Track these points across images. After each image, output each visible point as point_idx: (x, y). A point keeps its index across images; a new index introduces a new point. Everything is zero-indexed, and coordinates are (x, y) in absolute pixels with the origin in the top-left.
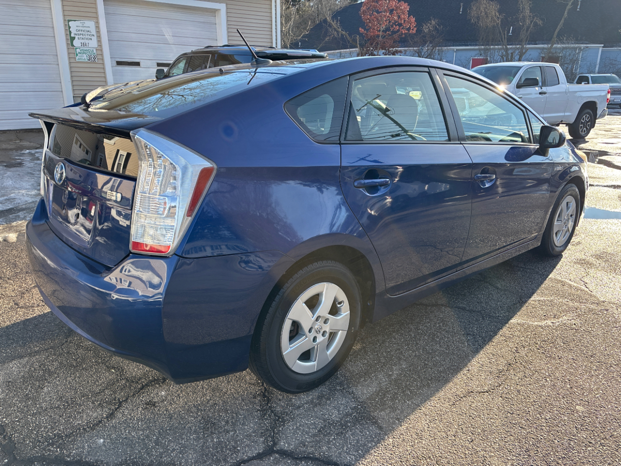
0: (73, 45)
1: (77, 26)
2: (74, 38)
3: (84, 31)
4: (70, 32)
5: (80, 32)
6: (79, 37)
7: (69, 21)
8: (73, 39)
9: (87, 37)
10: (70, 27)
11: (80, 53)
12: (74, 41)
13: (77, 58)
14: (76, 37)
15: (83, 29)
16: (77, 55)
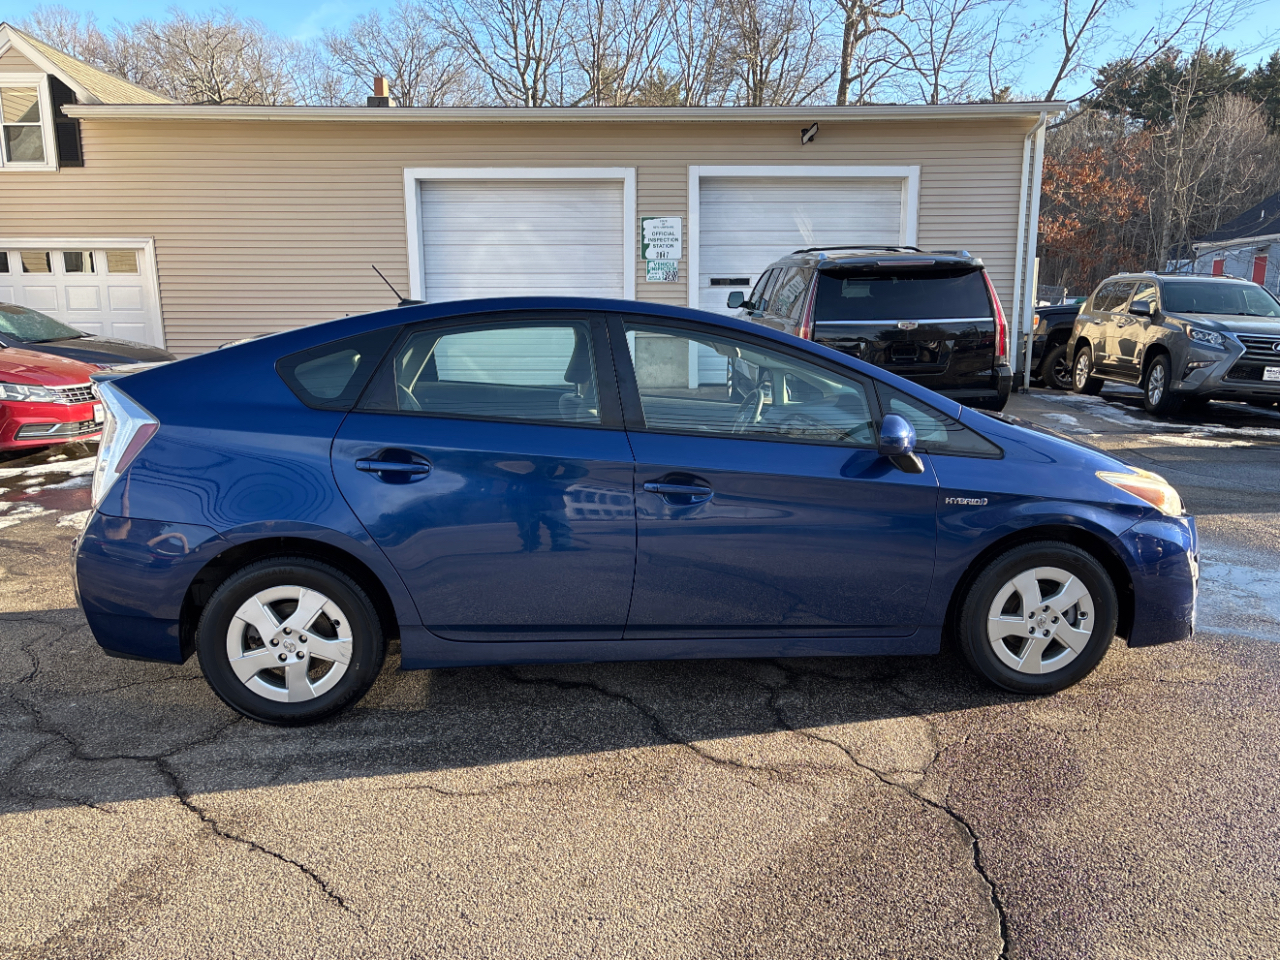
0: (644, 257)
1: (655, 227)
2: (648, 246)
3: (663, 234)
4: (643, 237)
5: (658, 236)
6: (656, 243)
7: (644, 219)
8: (646, 247)
9: (667, 243)
10: (643, 229)
11: (653, 269)
12: (648, 250)
13: (648, 277)
14: (652, 244)
15: (663, 230)
16: (649, 272)
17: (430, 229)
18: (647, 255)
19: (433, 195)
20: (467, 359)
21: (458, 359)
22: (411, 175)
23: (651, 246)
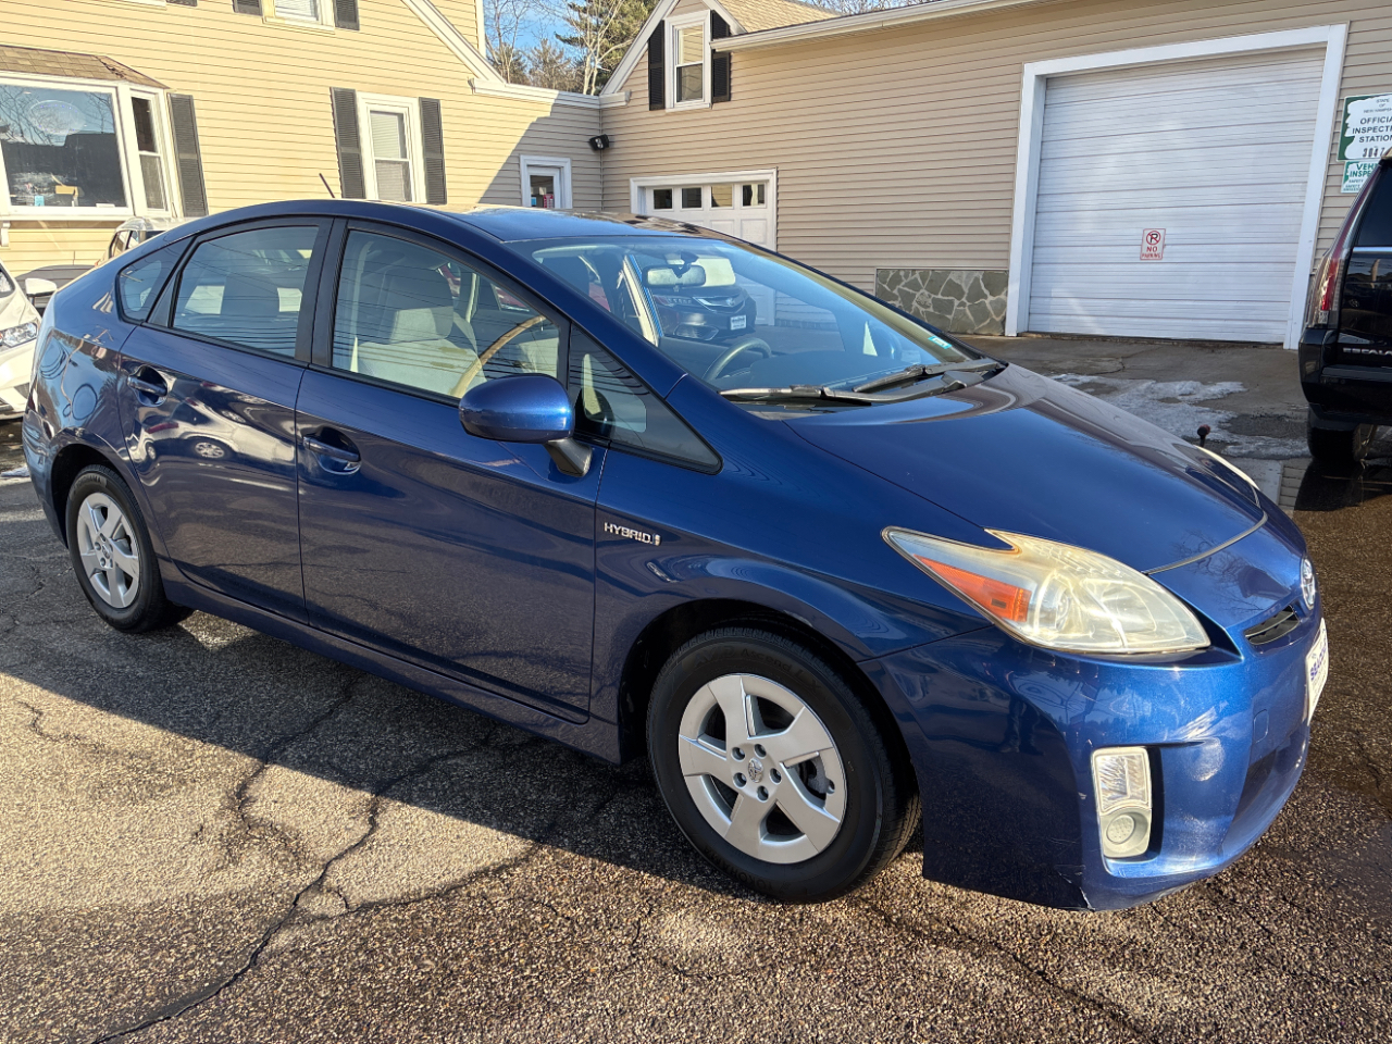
0: (1342, 156)
1: (1367, 111)
2: (1351, 139)
3: (1380, 120)
4: (1345, 127)
5: (1371, 125)
6: (1366, 134)
7: (1349, 101)
8: (1347, 141)
9: (1383, 134)
10: (1347, 115)
11: (1355, 174)
12: (1349, 147)
13: (1344, 186)
14: (1358, 136)
15: (1380, 115)
16: (1347, 178)
17: (1052, 138)
18: (1347, 154)
19: (1061, 94)
20: (1073, 301)
21: (1062, 300)
22: (1032, 70)
23: (1356, 140)
